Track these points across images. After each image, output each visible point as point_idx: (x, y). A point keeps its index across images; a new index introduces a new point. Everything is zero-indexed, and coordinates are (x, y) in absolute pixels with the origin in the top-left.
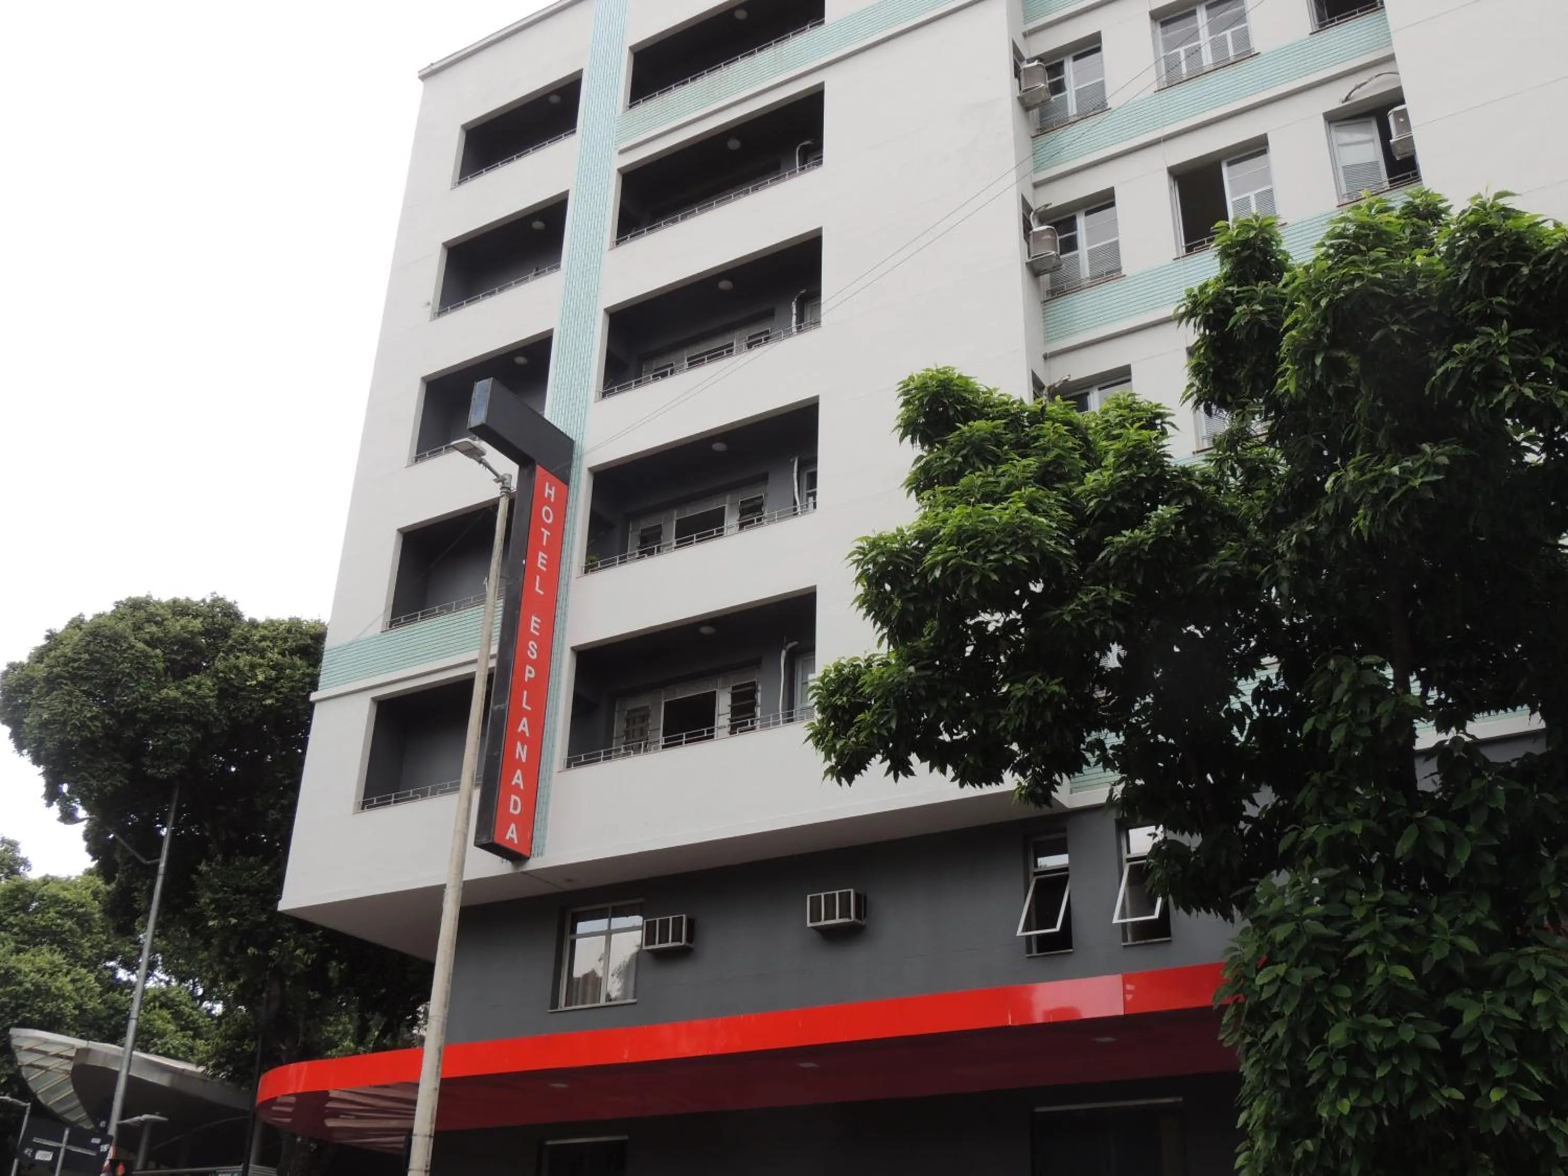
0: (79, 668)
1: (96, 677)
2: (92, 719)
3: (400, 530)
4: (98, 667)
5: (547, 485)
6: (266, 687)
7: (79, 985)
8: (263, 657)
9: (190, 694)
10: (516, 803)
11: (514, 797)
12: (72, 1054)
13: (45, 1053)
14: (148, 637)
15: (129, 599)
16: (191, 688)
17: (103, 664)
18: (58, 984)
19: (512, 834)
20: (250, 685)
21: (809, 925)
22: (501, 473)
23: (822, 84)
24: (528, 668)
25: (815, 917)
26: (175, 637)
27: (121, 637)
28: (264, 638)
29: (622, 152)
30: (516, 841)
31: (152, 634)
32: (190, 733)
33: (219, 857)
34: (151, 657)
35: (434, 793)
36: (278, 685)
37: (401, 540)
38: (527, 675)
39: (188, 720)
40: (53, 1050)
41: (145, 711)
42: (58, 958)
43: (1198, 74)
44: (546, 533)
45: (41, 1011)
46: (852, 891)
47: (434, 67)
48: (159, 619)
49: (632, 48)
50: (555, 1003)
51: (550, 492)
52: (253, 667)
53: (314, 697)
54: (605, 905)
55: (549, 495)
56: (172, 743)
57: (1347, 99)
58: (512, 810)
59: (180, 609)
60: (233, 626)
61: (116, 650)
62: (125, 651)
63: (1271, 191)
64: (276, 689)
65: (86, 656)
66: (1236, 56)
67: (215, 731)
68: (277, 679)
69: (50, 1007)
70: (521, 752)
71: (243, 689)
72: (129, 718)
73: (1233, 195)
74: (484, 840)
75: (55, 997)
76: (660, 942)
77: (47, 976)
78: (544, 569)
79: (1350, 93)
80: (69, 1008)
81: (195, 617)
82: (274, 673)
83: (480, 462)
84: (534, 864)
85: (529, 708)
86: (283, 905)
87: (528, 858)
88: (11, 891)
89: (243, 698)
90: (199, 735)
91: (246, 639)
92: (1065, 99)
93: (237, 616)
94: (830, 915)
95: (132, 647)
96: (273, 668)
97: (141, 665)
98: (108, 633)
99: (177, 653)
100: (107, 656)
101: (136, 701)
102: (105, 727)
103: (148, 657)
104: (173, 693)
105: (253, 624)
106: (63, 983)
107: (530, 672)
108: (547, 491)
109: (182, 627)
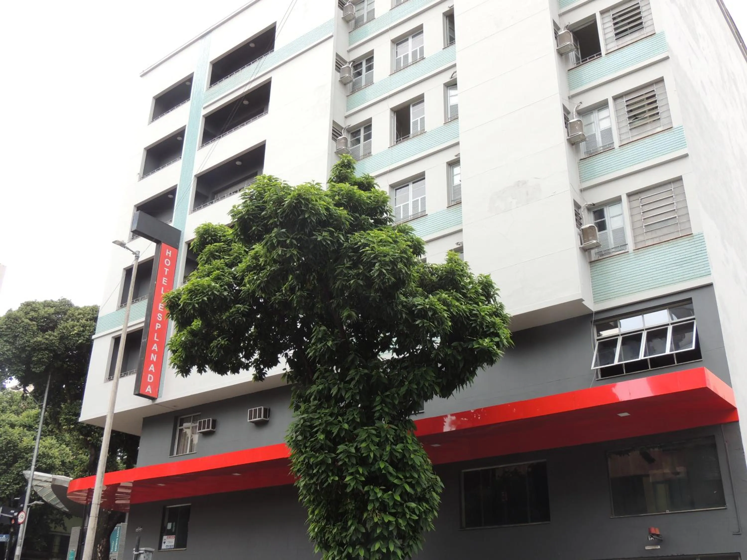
0: (3, 331)
1: (9, 334)
2: (7, 351)
3: (124, 269)
4: (10, 330)
5: (167, 250)
6: (79, 335)
7: (63, 452)
8: (78, 322)
9: (47, 339)
10: (151, 378)
11: (149, 375)
12: (51, 480)
13: (41, 480)
14: (31, 317)
15: (25, 302)
16: (47, 337)
17: (12, 329)
18: (52, 452)
19: (149, 390)
20: (72, 334)
21: (248, 421)
22: (134, 251)
23: (271, 78)
24: (157, 324)
25: (250, 418)
26: (42, 316)
27: (19, 318)
28: (79, 314)
29: (204, 108)
30: (151, 392)
31: (32, 316)
32: (48, 354)
33: (69, 401)
34: (31, 325)
35: (130, 374)
36: (84, 334)
37: (125, 273)
38: (157, 327)
39: (46, 349)
40: (44, 479)
41: (28, 346)
42: (54, 441)
43: (406, 67)
44: (167, 270)
45: (45, 463)
46: (262, 407)
47: (145, 72)
48: (37, 309)
49: (211, 62)
50: (172, 453)
51: (169, 253)
52: (73, 326)
53: (93, 337)
54: (190, 415)
55: (168, 254)
56: (40, 359)
57: (452, 77)
58: (149, 380)
59: (46, 304)
60: (69, 310)
61: (17, 323)
62: (20, 323)
63: (424, 118)
64: (83, 335)
65: (5, 326)
66: (420, 58)
67: (59, 353)
68: (83, 331)
69: (49, 461)
70: (154, 357)
71: (70, 336)
72: (23, 349)
73: (413, 119)
74: (137, 393)
75: (51, 457)
76: (203, 429)
77: (47, 449)
78: (166, 284)
79: (452, 75)
80: (58, 462)
81: (52, 307)
82: (82, 329)
83: (125, 247)
84: (159, 401)
85: (157, 340)
86: (81, 419)
87: (156, 399)
88: (36, 414)
89: (70, 339)
90: (52, 355)
91: (73, 315)
92: (361, 78)
93: (71, 305)
94: (255, 417)
95: (23, 322)
96: (83, 327)
97: (26, 328)
98: (13, 316)
99: (43, 322)
100: (14, 326)
101: (24, 343)
102: (14, 353)
103: (29, 325)
104: (39, 339)
105: (77, 308)
106: (55, 452)
107: (158, 326)
108: (167, 253)
109: (45, 312)
